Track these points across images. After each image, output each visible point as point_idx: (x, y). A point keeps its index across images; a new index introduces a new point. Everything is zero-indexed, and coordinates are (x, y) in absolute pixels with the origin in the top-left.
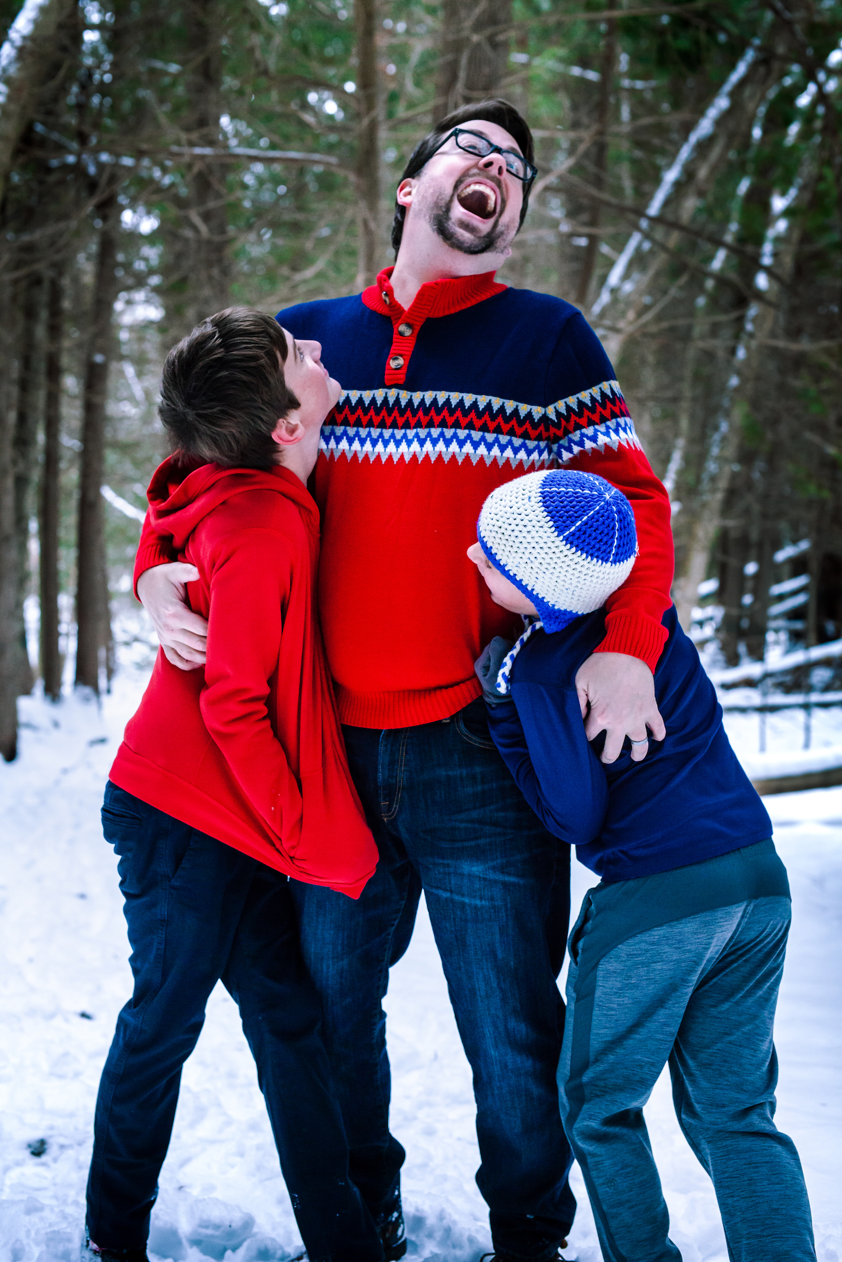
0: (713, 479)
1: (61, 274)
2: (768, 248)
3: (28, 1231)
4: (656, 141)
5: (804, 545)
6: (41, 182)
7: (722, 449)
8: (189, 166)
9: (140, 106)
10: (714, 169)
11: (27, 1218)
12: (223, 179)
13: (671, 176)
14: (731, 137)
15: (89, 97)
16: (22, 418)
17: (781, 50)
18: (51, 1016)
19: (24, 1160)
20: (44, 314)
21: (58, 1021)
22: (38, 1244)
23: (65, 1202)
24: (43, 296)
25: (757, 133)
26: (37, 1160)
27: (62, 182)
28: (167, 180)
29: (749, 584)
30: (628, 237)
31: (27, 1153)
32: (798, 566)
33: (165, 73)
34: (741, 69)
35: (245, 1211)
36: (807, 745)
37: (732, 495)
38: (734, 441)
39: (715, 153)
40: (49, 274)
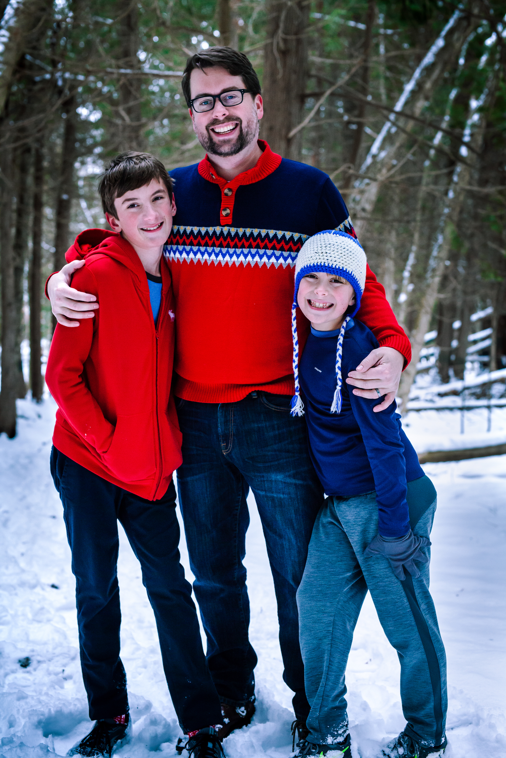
0: (434, 270)
1: (42, 146)
2: (467, 132)
3: (18, 710)
4: (400, 66)
5: (489, 311)
6: (30, 90)
7: (439, 252)
8: (118, 80)
9: (89, 44)
10: (435, 83)
11: (18, 703)
12: (138, 88)
13: (409, 87)
14: (445, 64)
15: (59, 39)
16: (19, 232)
17: (476, 11)
18: (33, 587)
19: (16, 670)
20: (32, 170)
21: (38, 590)
22: (24, 717)
23: (40, 694)
24: (31, 159)
25: (462, 61)
26: (25, 670)
27: (42, 90)
28: (105, 89)
29: (456, 334)
30: (383, 124)
31: (18, 665)
32: (485, 323)
33: (104, 24)
34: (451, 22)
35: (147, 699)
36: (489, 430)
37: (445, 279)
38: (446, 247)
39: (436, 73)
40: (34, 146)
